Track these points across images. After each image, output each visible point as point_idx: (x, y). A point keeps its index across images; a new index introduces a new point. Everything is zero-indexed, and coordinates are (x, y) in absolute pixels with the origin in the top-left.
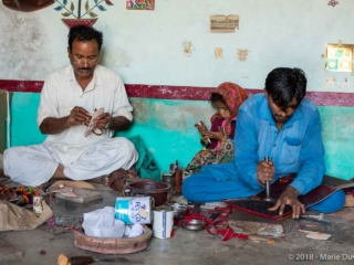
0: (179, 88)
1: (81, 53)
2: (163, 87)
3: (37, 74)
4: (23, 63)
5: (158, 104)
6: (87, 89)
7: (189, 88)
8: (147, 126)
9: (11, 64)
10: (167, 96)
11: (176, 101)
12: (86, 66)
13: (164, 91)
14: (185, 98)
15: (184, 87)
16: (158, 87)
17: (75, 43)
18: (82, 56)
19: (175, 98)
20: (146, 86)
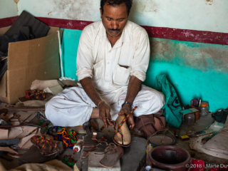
0: (200, 33)
1: (111, 16)
2: (186, 30)
3: (82, 14)
4: (70, 5)
5: (182, 45)
6: (115, 46)
7: (210, 32)
8: (172, 63)
9: (61, 6)
10: (190, 39)
11: (198, 43)
12: (115, 27)
13: (187, 34)
14: (205, 42)
15: (205, 32)
16: (182, 30)
17: (106, 6)
18: (111, 19)
19: (196, 41)
20: (172, 29)
